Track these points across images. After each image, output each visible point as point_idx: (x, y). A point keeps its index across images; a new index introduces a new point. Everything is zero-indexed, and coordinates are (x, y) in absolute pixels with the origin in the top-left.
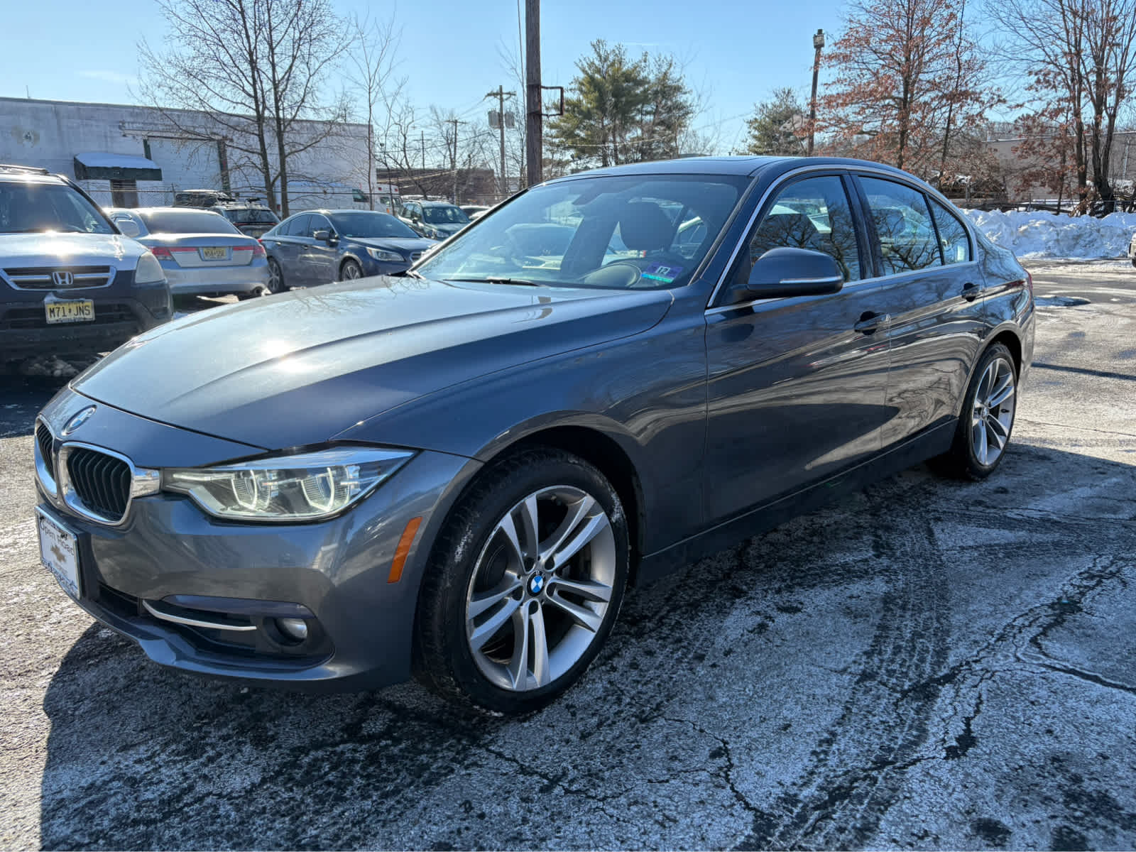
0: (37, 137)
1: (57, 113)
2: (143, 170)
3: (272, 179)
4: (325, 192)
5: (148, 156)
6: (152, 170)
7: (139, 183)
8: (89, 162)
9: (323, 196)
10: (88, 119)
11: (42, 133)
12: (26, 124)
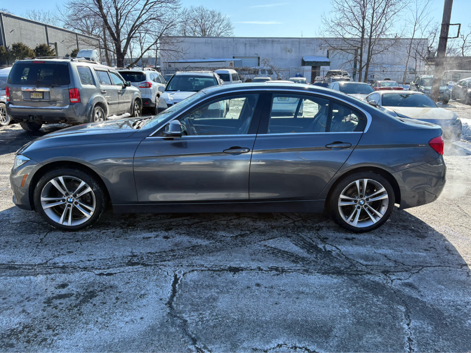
0: (292, 51)
1: (299, 42)
2: (324, 62)
3: (362, 66)
4: (383, 71)
5: (328, 57)
6: (327, 62)
7: (322, 67)
8: (306, 60)
9: (382, 72)
10: (309, 43)
11: (293, 49)
12: (289, 46)
